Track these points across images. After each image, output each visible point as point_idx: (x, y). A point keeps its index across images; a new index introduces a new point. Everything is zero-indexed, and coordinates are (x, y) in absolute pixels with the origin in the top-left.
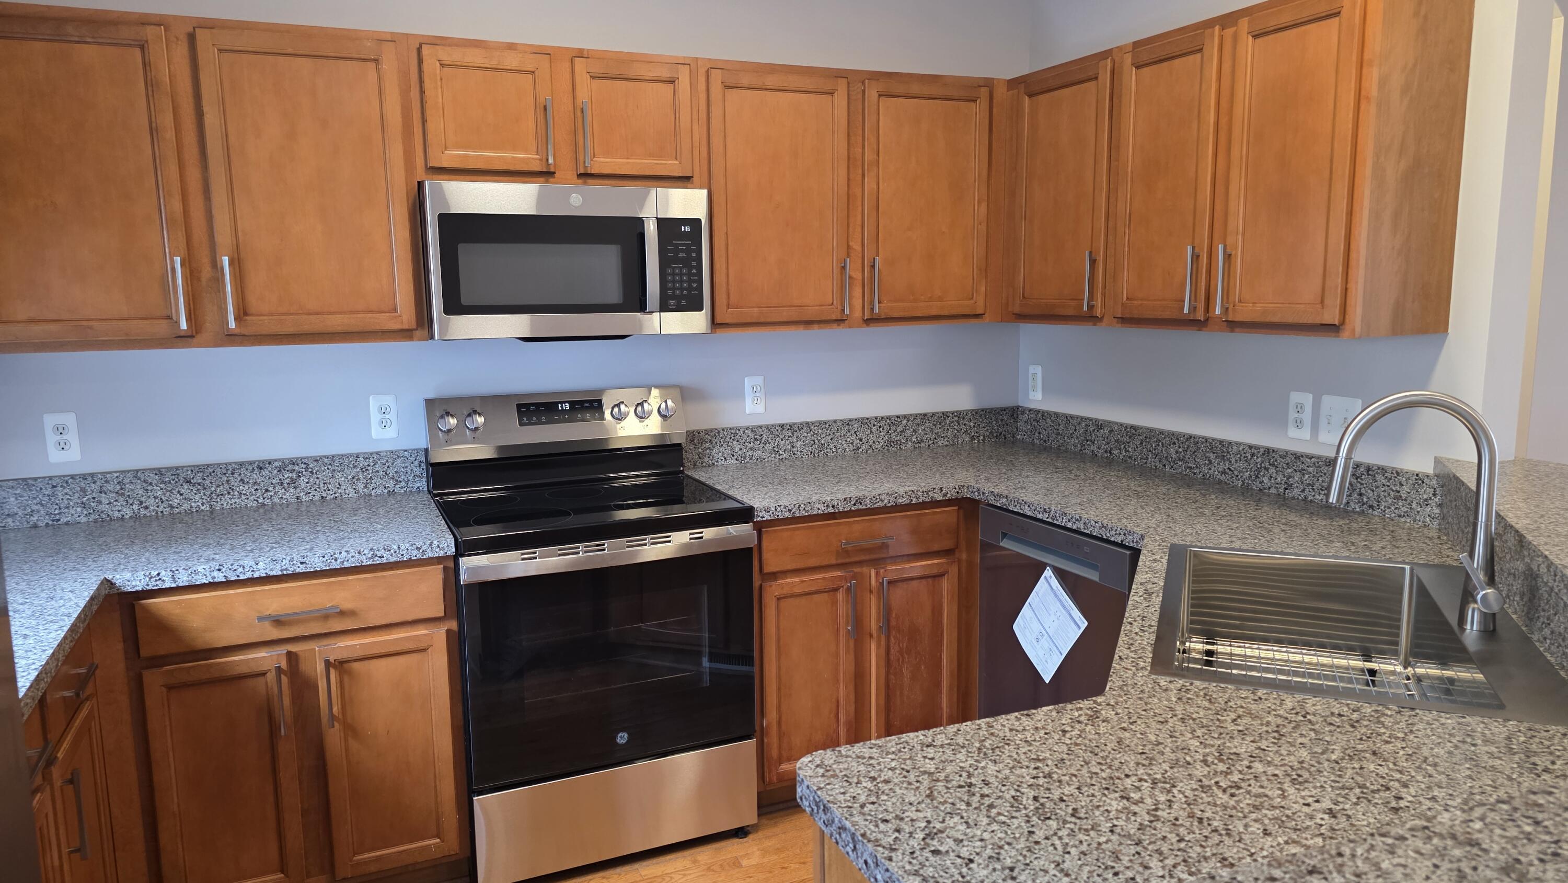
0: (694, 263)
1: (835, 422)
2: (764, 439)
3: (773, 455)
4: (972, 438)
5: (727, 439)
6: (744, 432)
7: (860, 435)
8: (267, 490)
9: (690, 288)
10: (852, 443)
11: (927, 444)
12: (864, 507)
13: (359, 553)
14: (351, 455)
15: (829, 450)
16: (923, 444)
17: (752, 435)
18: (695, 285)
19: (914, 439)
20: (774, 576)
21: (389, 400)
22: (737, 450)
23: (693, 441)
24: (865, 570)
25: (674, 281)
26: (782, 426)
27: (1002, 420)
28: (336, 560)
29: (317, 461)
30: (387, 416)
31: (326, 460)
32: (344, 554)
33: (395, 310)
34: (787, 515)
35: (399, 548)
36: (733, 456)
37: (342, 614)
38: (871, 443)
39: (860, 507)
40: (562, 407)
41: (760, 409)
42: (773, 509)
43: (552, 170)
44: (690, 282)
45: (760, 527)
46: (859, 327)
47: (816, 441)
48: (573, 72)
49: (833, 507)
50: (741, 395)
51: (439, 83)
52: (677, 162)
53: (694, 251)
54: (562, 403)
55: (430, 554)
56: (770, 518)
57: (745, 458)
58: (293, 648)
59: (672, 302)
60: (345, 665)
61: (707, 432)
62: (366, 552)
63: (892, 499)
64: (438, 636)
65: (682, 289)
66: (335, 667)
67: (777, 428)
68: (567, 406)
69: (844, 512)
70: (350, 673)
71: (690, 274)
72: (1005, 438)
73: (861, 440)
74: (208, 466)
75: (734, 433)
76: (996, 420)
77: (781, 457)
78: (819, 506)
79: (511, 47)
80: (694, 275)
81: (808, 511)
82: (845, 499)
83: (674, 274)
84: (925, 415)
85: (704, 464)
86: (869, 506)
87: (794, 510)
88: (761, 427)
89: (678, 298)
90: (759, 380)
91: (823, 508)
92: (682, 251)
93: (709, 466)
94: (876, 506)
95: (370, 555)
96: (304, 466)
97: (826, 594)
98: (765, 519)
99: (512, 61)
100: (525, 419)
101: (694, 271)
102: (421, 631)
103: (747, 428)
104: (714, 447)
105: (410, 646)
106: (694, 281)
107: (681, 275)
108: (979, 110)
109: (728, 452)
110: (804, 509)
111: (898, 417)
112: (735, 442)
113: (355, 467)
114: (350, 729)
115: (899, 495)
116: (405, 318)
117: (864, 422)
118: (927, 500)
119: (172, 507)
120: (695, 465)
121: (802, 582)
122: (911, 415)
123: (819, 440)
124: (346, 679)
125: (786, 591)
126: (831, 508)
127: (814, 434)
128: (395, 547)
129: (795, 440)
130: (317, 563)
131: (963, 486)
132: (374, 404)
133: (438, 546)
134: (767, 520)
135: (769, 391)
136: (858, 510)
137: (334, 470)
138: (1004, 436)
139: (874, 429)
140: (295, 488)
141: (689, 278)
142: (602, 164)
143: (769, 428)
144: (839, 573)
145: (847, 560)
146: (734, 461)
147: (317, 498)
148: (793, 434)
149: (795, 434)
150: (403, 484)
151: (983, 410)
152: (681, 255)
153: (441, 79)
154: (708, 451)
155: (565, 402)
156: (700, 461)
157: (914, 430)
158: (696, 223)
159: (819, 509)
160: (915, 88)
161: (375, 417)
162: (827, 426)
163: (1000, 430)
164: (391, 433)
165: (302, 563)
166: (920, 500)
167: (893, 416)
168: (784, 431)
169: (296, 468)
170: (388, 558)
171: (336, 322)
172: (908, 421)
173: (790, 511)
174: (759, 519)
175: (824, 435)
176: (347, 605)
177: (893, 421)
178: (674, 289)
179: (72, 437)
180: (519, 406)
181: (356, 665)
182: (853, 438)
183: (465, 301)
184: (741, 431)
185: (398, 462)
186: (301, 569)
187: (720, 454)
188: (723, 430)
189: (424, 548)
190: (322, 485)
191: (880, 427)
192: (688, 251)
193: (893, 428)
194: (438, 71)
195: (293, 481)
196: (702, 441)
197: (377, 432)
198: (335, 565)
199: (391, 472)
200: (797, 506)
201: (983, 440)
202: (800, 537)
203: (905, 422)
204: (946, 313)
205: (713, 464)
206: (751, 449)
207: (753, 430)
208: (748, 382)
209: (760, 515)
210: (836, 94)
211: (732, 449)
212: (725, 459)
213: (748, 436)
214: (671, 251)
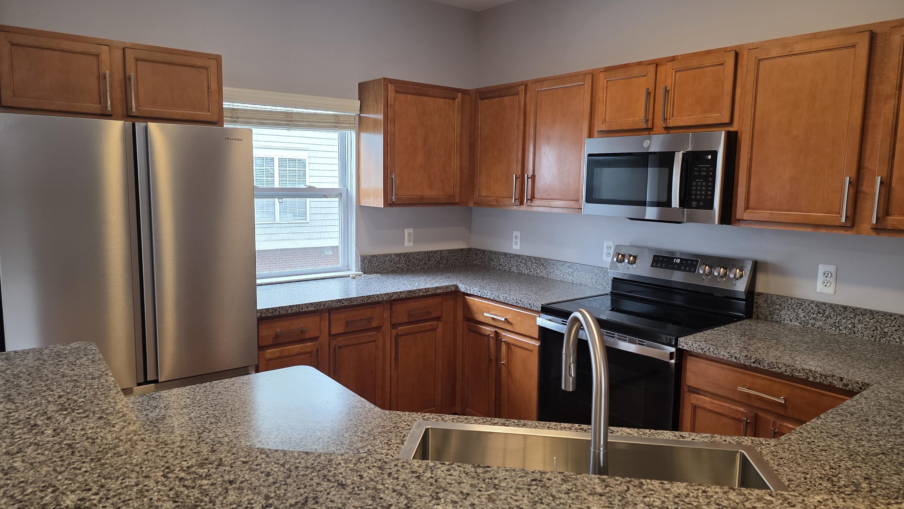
0: (711, 179)
2: (826, 314)
3: (834, 329)
5: (794, 306)
6: (809, 305)
8: (564, 275)
9: (706, 195)
12: (762, 367)
13: (513, 299)
14: (593, 266)
15: (892, 339)
17: (815, 308)
18: (710, 193)
21: (611, 244)
22: (801, 316)
23: (767, 301)
25: (696, 190)
26: (845, 308)
29: (581, 266)
30: (609, 251)
32: (509, 298)
33: (578, 200)
35: (525, 302)
36: (798, 320)
37: (509, 323)
39: (759, 366)
40: (676, 261)
41: (829, 291)
42: (690, 344)
43: (650, 127)
44: (706, 191)
45: (680, 353)
46: (868, 234)
47: (879, 328)
49: (736, 358)
50: (815, 277)
51: (605, 90)
52: (720, 114)
53: (711, 171)
54: (675, 258)
55: (533, 308)
56: (687, 349)
57: (808, 324)
58: (497, 330)
59: (694, 203)
60: (510, 345)
61: (779, 297)
62: (515, 299)
64: (535, 347)
65: (700, 195)
66: (506, 344)
67: (841, 308)
68: (678, 261)
70: (511, 349)
71: (707, 186)
74: (549, 259)
75: (801, 303)
77: (841, 332)
78: (725, 354)
79: (640, 64)
80: (710, 186)
81: (715, 354)
82: (747, 356)
83: (697, 186)
86: (767, 368)
87: (705, 350)
88: (825, 304)
89: (698, 201)
90: (832, 268)
91: (728, 356)
92: (704, 171)
93: (777, 322)
94: (773, 370)
95: (516, 302)
96: (576, 267)
97: (732, 421)
98: (684, 348)
99: (638, 71)
100: (655, 264)
101: (710, 184)
102: (532, 342)
103: (813, 302)
104: (782, 310)
105: (528, 347)
106: (710, 190)
107: (702, 186)
109: (793, 316)
110: (713, 352)
112: (800, 310)
116: (580, 203)
119: (537, 273)
120: (766, 318)
121: (712, 402)
123: (882, 328)
124: (509, 352)
125: (700, 403)
126: (734, 358)
127: (878, 321)
128: (523, 301)
129: (856, 322)
132: (605, 244)
133: (536, 306)
135: (840, 279)
136: (756, 367)
137: (586, 272)
141: (707, 188)
143: (832, 307)
144: (742, 409)
146: (797, 324)
148: (855, 316)
149: (858, 317)
152: (703, 173)
153: (606, 88)
154: (777, 311)
155: (678, 258)
156: (770, 316)
158: (714, 153)
159: (724, 356)
161: (605, 251)
162: (892, 318)
168: (846, 313)
170: (521, 305)
173: (702, 349)
174: (680, 347)
175: (888, 325)
176: (511, 320)
178: (696, 195)
179: (518, 241)
180: (655, 256)
181: (513, 347)
183: (596, 197)
184: (807, 303)
186: (498, 299)
187: (787, 316)
188: (792, 299)
189: (531, 305)
192: (708, 171)
194: (605, 84)
195: (572, 273)
196: (773, 303)
197: (605, 258)
198: (507, 302)
202: (713, 370)
205: (781, 321)
206: (814, 318)
207: (818, 304)
208: (821, 269)
209: (682, 344)
210: (857, 46)
211: (797, 315)
212: (791, 320)
213: (812, 308)
214: (696, 171)
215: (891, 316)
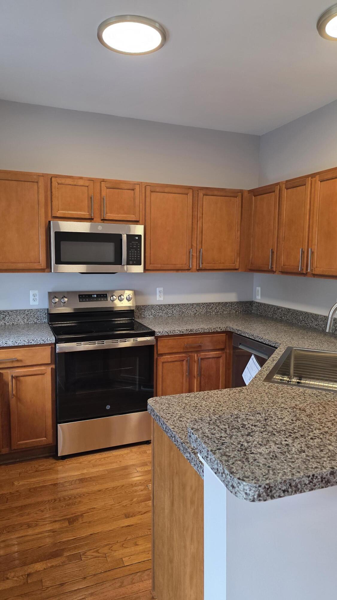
0: (139, 250)
1: (188, 304)
2: (163, 309)
3: (166, 315)
4: (236, 312)
5: (150, 309)
6: (156, 307)
7: (196, 309)
9: (137, 258)
10: (194, 312)
11: (220, 313)
13: (24, 341)
14: (23, 310)
16: (218, 313)
17: (158, 308)
18: (139, 256)
19: (215, 311)
20: (162, 355)
21: (36, 292)
22: (153, 312)
23: (138, 309)
24: (193, 354)
25: (132, 255)
26: (169, 305)
27: (247, 306)
28: (16, 343)
29: (12, 311)
30: (36, 297)
31: (15, 311)
32: (19, 341)
33: (39, 262)
34: (166, 334)
35: (37, 340)
36: (152, 315)
37: (18, 361)
38: (200, 312)
39: (192, 333)
40: (94, 296)
41: (162, 299)
42: (162, 332)
43: (93, 218)
44: (137, 255)
45: (157, 338)
46: (195, 272)
48: (101, 186)
49: (182, 332)
50: (155, 294)
51: (57, 190)
52: (134, 216)
53: (139, 245)
54: (94, 295)
55: (47, 342)
56: (161, 335)
57: (156, 315)
58: (1, 371)
59: (131, 262)
60: (18, 378)
61: (143, 306)
62: (26, 341)
63: (203, 330)
64: (48, 370)
65: (134, 258)
66: (14, 378)
67: (167, 306)
68: (95, 296)
69: (186, 334)
70: (19, 380)
72: (248, 312)
73: (197, 311)
75: (152, 307)
76: (245, 305)
78: (177, 332)
79: (81, 178)
80: (138, 253)
81: (174, 333)
82: (186, 330)
83: (132, 253)
84: (219, 303)
85: (142, 317)
86: (195, 332)
87: (169, 333)
88: (162, 305)
89: (133, 261)
90: (162, 289)
91: (179, 332)
92: (135, 245)
94: (197, 332)
95: (27, 342)
96: (7, 313)
97: (179, 362)
98: (159, 335)
99: (81, 182)
100: (81, 300)
101: (139, 252)
102: (43, 368)
103: (157, 305)
104: (145, 311)
105: (39, 373)
106: (139, 255)
107: (134, 253)
108: (238, 200)
109: (150, 313)
110: (172, 332)
111: (210, 303)
112: (153, 310)
113: (24, 314)
114: (19, 399)
115: (205, 329)
116: (42, 265)
117: (198, 304)
118: (215, 331)
120: (138, 317)
121: (171, 357)
122: (214, 303)
123: (182, 310)
124: (18, 382)
125: (165, 360)
126: (181, 333)
127: (181, 308)
128: (36, 339)
129: (173, 310)
130: (10, 344)
131: (228, 327)
132: (31, 293)
133: (50, 340)
134: (159, 336)
135: (165, 293)
137: (17, 315)
138: (248, 311)
139: (201, 307)
140: (4, 320)
142: (109, 216)
143: (165, 306)
144: (184, 355)
145: (187, 351)
147: (11, 324)
148: (173, 308)
150: (40, 320)
151: (240, 302)
152: (134, 247)
153: (58, 188)
154: (143, 313)
155: (95, 294)
156: (140, 316)
157: (215, 308)
158: (140, 236)
160: (216, 193)
161: (31, 297)
163: (246, 309)
164: (36, 303)
165: (6, 343)
166: (213, 331)
167: (208, 303)
168: (170, 307)
169: (5, 314)
170: (33, 343)
171: (20, 266)
172: (213, 305)
173: (167, 333)
175: (184, 308)
176: (19, 358)
177: (208, 305)
178: (132, 258)
180: (79, 295)
181: (21, 378)
182: (194, 310)
183: (62, 260)
185: (38, 313)
186: (5, 345)
187: (147, 314)
188: (149, 306)
189: (45, 340)
190: (13, 320)
191: (203, 306)
192: (137, 245)
193: (208, 307)
194: (57, 186)
195: (4, 318)
196: (141, 309)
197: (32, 303)
198: (16, 345)
199: (36, 316)
200: (170, 331)
201: (240, 312)
202: (171, 342)
203: (212, 305)
204: (225, 268)
205: (145, 317)
206: (158, 312)
207: (159, 306)
208: (158, 289)
209: (157, 334)
210: (188, 194)
211: (152, 312)
212: (149, 315)
213: (157, 308)
214: (131, 245)
215: (184, 305)
